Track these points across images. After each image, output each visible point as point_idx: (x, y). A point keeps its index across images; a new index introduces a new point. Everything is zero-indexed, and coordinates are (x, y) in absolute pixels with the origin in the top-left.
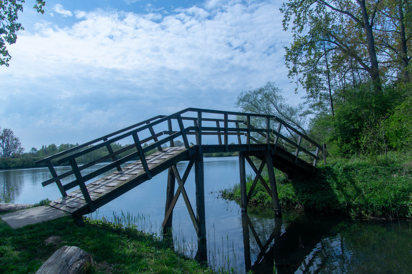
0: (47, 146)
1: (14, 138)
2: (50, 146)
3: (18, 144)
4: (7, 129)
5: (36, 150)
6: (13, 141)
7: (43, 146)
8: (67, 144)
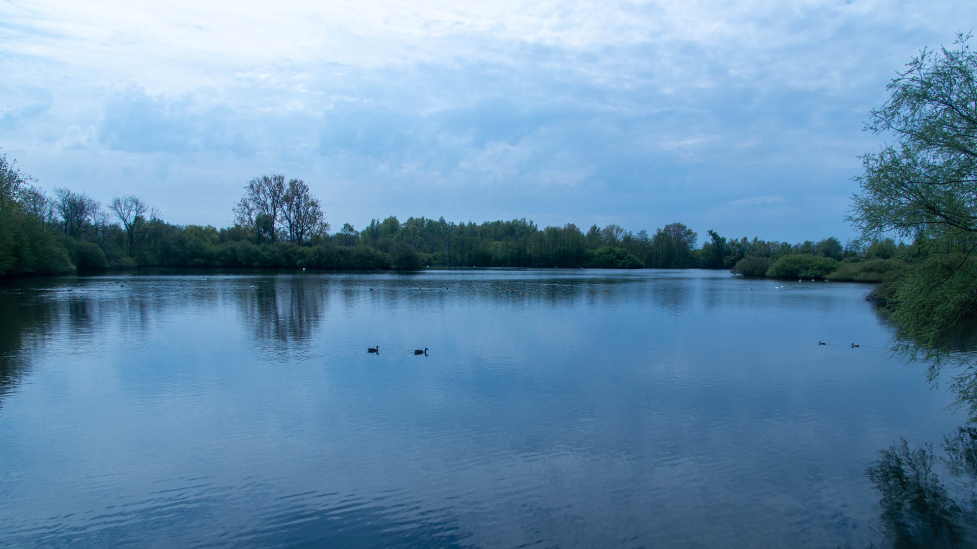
0: (381, 222)
1: (310, 201)
2: (386, 221)
3: (318, 214)
4: (296, 181)
5: (351, 229)
6: (308, 208)
7: (373, 221)
8: (421, 218)
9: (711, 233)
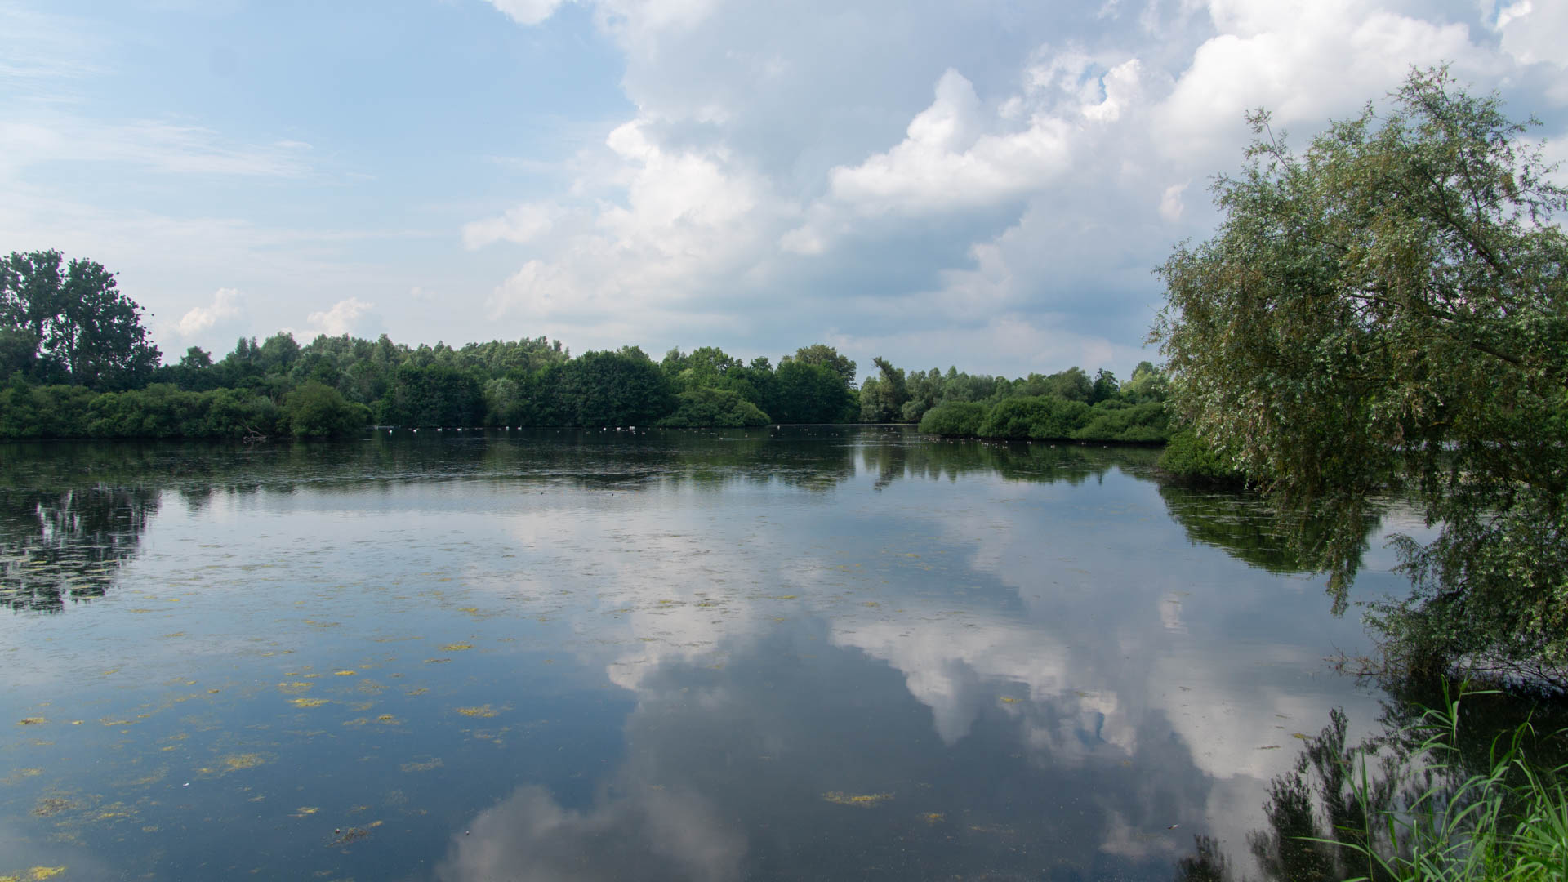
0: (260, 344)
1: (116, 305)
2: (270, 343)
3: (133, 330)
4: (85, 264)
5: (205, 359)
6: (111, 319)
7: (243, 343)
8: (341, 336)
9: (880, 363)
